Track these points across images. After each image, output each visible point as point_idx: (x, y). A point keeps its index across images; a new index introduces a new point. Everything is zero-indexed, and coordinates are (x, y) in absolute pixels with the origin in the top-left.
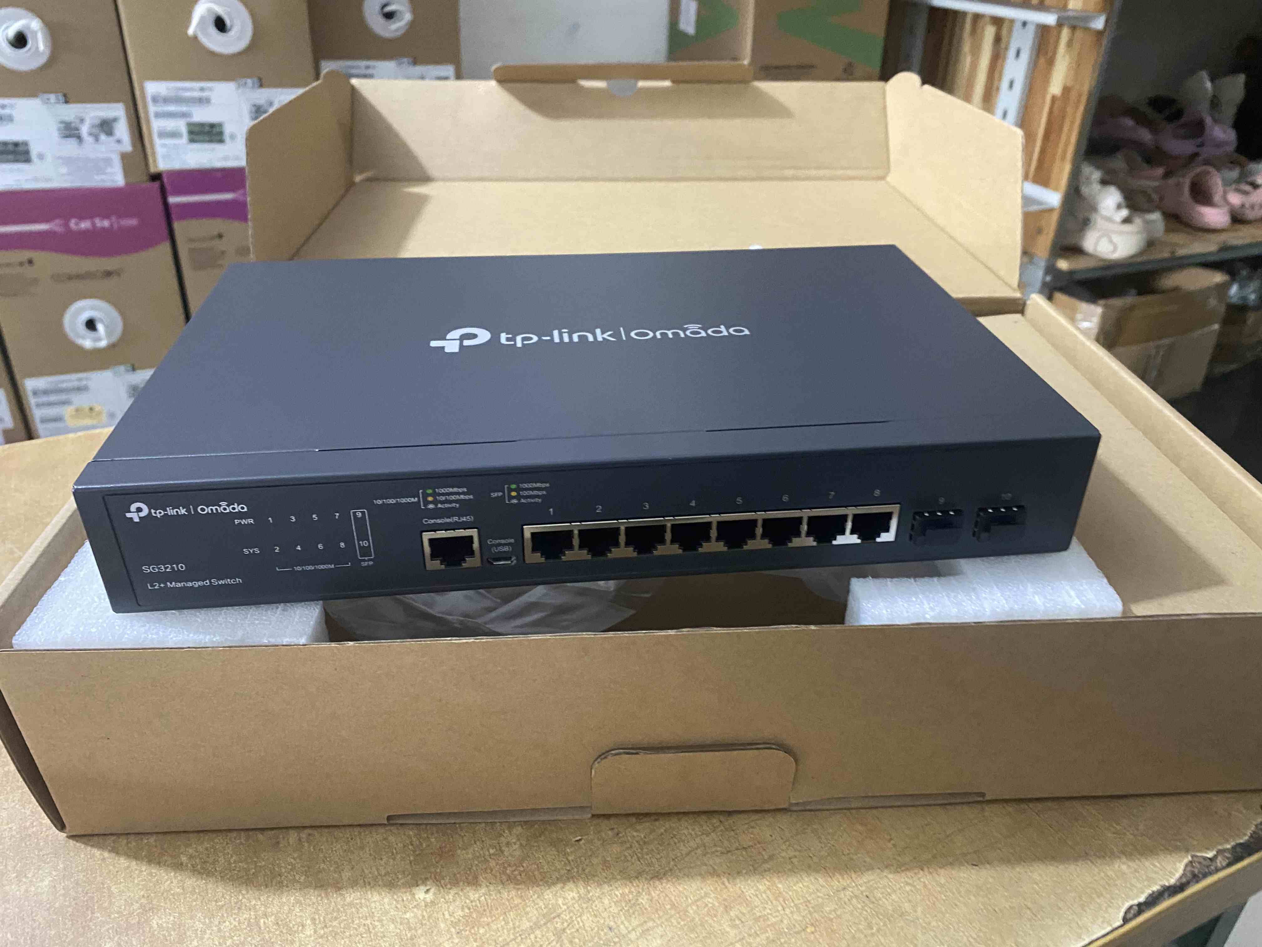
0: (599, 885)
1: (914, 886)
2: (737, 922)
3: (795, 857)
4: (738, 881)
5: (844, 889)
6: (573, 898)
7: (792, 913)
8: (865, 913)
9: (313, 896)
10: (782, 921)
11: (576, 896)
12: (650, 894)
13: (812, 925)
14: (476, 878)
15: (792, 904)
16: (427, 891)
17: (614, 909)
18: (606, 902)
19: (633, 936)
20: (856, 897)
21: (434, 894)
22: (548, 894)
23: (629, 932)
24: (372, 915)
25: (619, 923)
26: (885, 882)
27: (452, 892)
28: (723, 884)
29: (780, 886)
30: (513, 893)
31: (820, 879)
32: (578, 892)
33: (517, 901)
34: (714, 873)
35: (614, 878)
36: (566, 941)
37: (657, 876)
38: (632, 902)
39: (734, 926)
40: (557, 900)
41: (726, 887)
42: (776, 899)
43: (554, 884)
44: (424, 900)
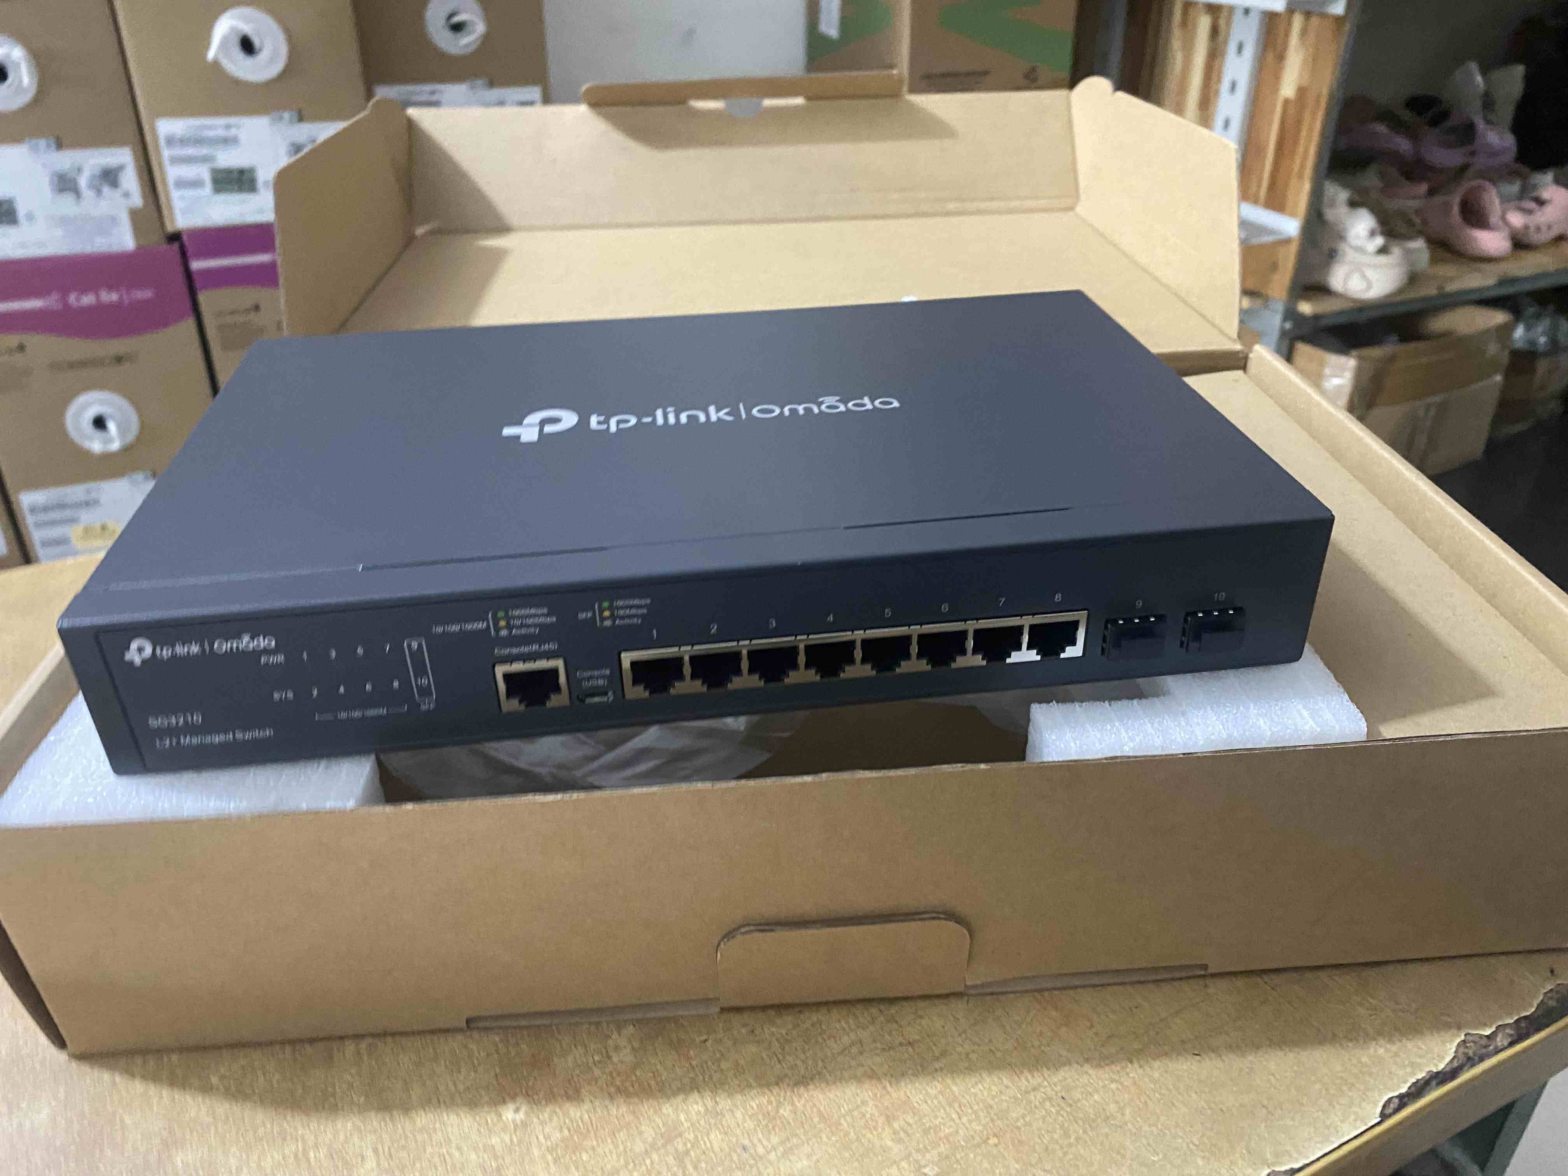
0: (730, 1095)
1: (1122, 1084)
2: (902, 1135)
3: (973, 1051)
4: (903, 1084)
5: (1034, 1089)
6: (698, 1112)
7: (970, 1122)
8: (1061, 1118)
9: (374, 1120)
10: (957, 1132)
11: (702, 1109)
12: (793, 1104)
13: (995, 1135)
14: (577, 1091)
15: (970, 1111)
16: (517, 1110)
17: (750, 1124)
18: (739, 1114)
19: (772, 1156)
20: (1050, 1099)
21: (526, 1113)
22: (667, 1109)
23: (768, 1152)
24: (448, 1141)
25: (755, 1141)
26: (1085, 1079)
27: (548, 1110)
28: (884, 1088)
29: (954, 1088)
30: (624, 1109)
31: (1004, 1079)
32: (705, 1105)
33: (629, 1118)
34: (873, 1076)
35: (750, 1086)
36: (690, 1168)
37: (803, 1081)
38: (772, 1115)
39: (900, 1141)
40: (678, 1115)
41: (888, 1093)
42: (950, 1105)
43: (675, 1094)
44: (514, 1121)
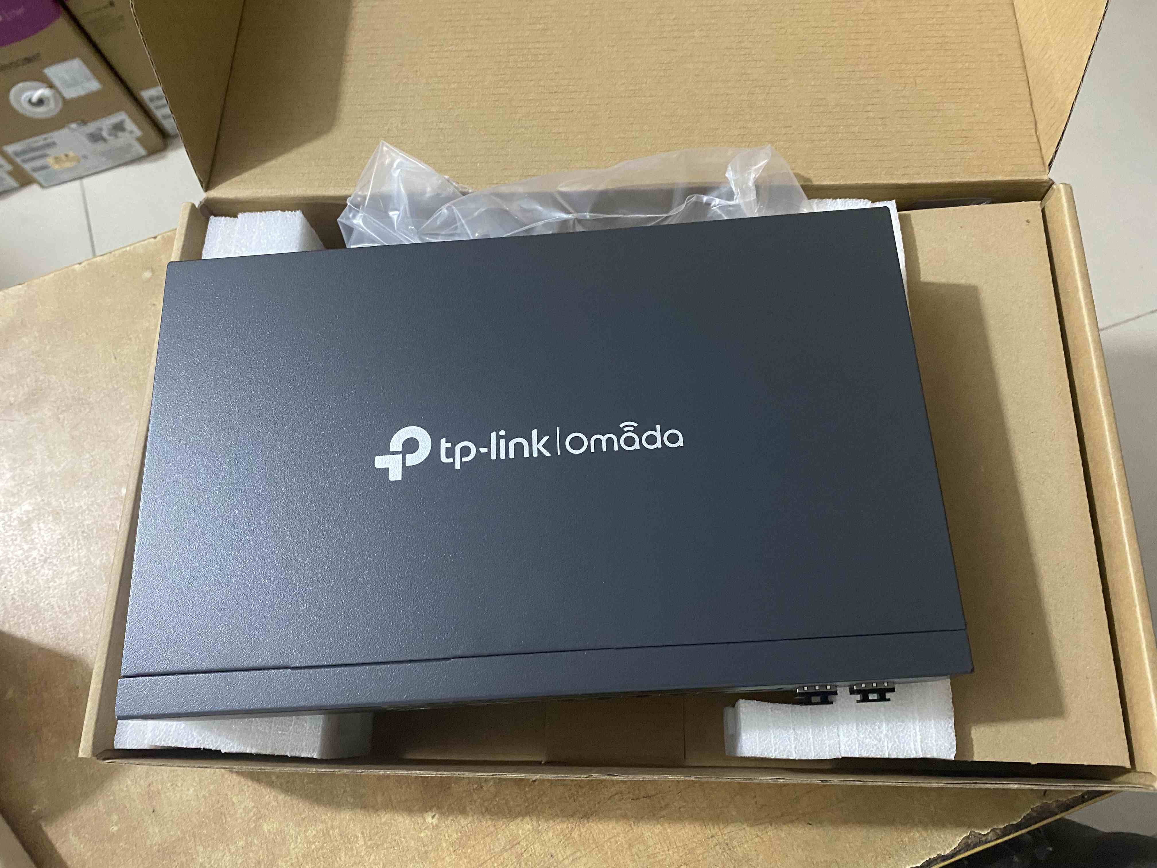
1: (762, 839)
6: (529, 830)
11: (531, 828)
15: (675, 847)
16: (433, 817)
17: (555, 841)
18: (550, 834)
19: (566, 862)
20: (720, 844)
21: (438, 819)
22: (513, 825)
23: (564, 859)
24: (398, 833)
25: (558, 851)
26: (741, 833)
27: (450, 818)
29: (669, 830)
30: (489, 822)
31: (697, 827)
32: (532, 825)
33: (492, 829)
34: (625, 817)
35: (557, 815)
36: (523, 864)
38: (568, 835)
40: (518, 831)
41: (632, 829)
44: (432, 823)
